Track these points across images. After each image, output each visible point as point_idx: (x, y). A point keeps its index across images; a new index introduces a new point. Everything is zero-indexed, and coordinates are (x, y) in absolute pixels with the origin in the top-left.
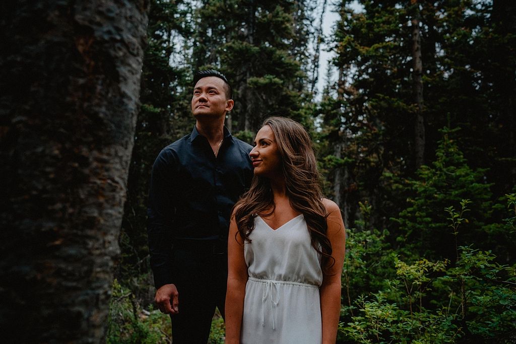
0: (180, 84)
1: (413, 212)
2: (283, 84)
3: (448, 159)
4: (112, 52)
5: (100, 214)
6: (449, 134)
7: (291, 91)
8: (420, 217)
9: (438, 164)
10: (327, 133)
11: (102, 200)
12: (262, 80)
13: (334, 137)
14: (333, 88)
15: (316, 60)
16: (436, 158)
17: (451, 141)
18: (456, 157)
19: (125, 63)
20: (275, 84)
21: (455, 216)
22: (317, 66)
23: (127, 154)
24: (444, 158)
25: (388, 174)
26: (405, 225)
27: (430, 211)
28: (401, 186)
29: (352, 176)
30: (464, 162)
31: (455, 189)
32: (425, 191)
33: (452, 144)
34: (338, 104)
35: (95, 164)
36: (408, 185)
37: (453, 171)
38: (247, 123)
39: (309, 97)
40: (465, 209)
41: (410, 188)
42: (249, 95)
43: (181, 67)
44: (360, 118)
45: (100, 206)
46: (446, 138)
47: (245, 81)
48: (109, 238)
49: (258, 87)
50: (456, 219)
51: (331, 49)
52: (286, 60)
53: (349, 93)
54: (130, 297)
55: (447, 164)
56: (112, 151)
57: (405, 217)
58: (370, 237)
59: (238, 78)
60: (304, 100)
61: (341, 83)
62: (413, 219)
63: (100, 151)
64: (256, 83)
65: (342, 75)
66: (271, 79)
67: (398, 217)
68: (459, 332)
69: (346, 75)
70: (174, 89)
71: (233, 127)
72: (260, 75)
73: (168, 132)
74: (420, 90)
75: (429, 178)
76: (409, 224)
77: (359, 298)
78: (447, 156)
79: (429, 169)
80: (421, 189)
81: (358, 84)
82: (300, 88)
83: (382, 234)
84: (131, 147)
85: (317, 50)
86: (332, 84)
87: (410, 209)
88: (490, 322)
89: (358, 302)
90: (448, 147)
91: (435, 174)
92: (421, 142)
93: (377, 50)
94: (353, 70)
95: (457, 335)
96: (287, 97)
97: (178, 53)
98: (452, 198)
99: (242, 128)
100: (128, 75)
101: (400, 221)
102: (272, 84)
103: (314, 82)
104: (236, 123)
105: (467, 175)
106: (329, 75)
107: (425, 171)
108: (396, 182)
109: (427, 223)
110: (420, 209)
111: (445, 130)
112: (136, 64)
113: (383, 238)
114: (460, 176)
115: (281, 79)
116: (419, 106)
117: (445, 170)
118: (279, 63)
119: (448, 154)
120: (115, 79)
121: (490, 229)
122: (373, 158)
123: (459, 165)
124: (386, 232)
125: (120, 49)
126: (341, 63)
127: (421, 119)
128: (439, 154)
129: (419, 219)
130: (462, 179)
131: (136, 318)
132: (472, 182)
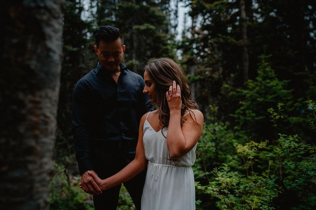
0: (89, 31)
1: (244, 110)
2: (156, 29)
3: (265, 75)
4: (38, 17)
5: (37, 143)
6: (265, 59)
7: (161, 34)
8: (249, 113)
9: (259, 79)
10: (185, 60)
11: (37, 132)
12: (142, 27)
13: (190, 63)
14: (188, 30)
15: (176, 13)
16: (257, 75)
17: (267, 64)
18: (270, 73)
19: (49, 25)
20: (151, 29)
21: (274, 114)
22: (177, 17)
23: (55, 94)
24: (263, 74)
25: (226, 86)
26: (239, 118)
27: (255, 109)
28: (235, 93)
29: (203, 87)
30: (275, 77)
31: (271, 94)
32: (251, 96)
33: (267, 65)
34: (192, 41)
35: (30, 106)
36: (239, 92)
37: (268, 83)
38: (134, 55)
39: (173, 37)
40: (280, 109)
41: (240, 94)
42: (135, 37)
43: (89, 20)
44: (206, 50)
45: (36, 137)
46: (263, 61)
47: (131, 28)
48: (45, 160)
49: (140, 32)
50: (275, 116)
51: (187, 6)
52: (157, 13)
53: (198, 34)
54: (65, 171)
55: (264, 79)
56: (43, 94)
57: (239, 113)
58: (217, 127)
59: (127, 26)
60: (170, 39)
61: (193, 28)
62: (244, 114)
63: (33, 94)
64: (138, 29)
65: (194, 22)
66: (147, 26)
67: (234, 114)
68: (280, 190)
69: (195, 22)
70: (85, 34)
71: (126, 58)
72: (141, 24)
73: (83, 62)
74: (245, 31)
75: (254, 88)
76: (242, 117)
77: (214, 170)
78: (264, 73)
79: (253, 83)
80: (248, 95)
81: (204, 28)
82: (167, 31)
83: (225, 125)
84: (58, 89)
85: (177, 6)
86: (187, 28)
87: (242, 108)
88: (298, 181)
89: (213, 172)
90: (265, 67)
91: (257, 85)
92: (247, 64)
93: (216, 5)
94: (200, 18)
95: (279, 192)
96: (159, 38)
97: (87, 11)
98: (268, 100)
99: (131, 58)
100: (52, 34)
101: (236, 116)
102: (148, 29)
103: (175, 27)
104: (127, 55)
105: (277, 85)
106: (185, 22)
107: (251, 83)
108: (232, 90)
109: (253, 117)
110: (248, 108)
111: (263, 56)
112: (58, 25)
113: (225, 127)
114: (273, 86)
115: (155, 26)
116: (245, 41)
117: (263, 82)
118: (153, 15)
119: (265, 72)
120: (42, 37)
121: (293, 120)
122: (216, 76)
123: (272, 79)
124: (228, 123)
125: (44, 14)
126: (193, 14)
127: (246, 49)
128: (260, 72)
129: (248, 115)
130: (275, 88)
131: (69, 184)
132: (280, 89)
